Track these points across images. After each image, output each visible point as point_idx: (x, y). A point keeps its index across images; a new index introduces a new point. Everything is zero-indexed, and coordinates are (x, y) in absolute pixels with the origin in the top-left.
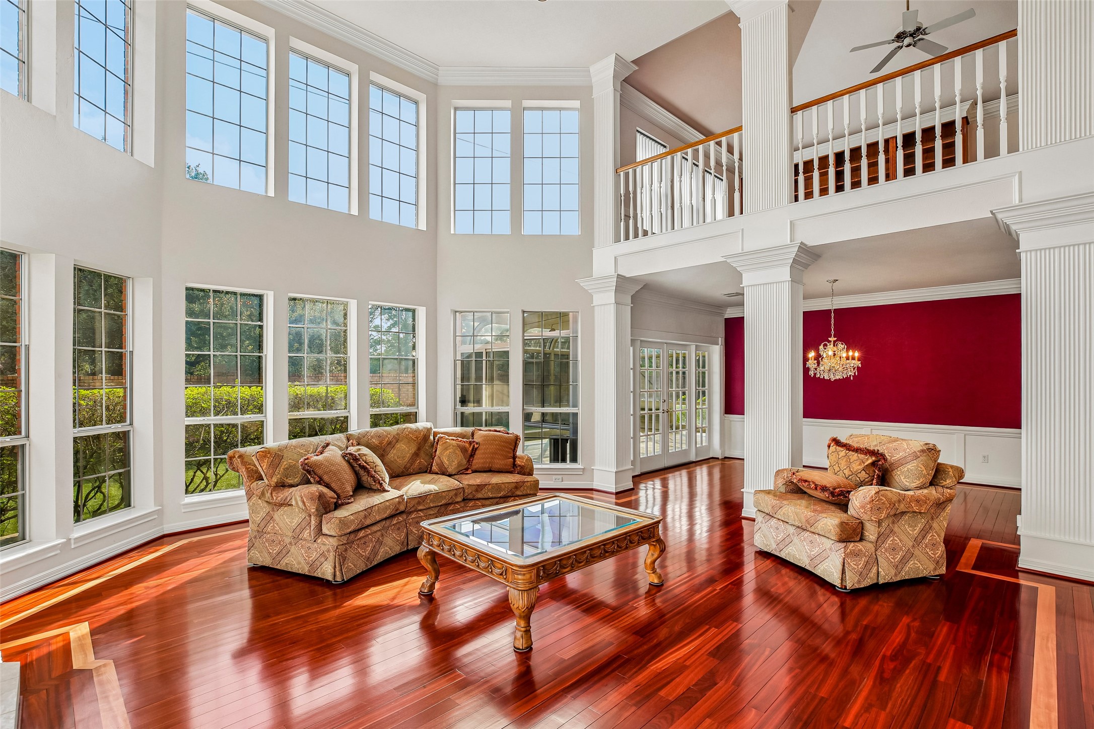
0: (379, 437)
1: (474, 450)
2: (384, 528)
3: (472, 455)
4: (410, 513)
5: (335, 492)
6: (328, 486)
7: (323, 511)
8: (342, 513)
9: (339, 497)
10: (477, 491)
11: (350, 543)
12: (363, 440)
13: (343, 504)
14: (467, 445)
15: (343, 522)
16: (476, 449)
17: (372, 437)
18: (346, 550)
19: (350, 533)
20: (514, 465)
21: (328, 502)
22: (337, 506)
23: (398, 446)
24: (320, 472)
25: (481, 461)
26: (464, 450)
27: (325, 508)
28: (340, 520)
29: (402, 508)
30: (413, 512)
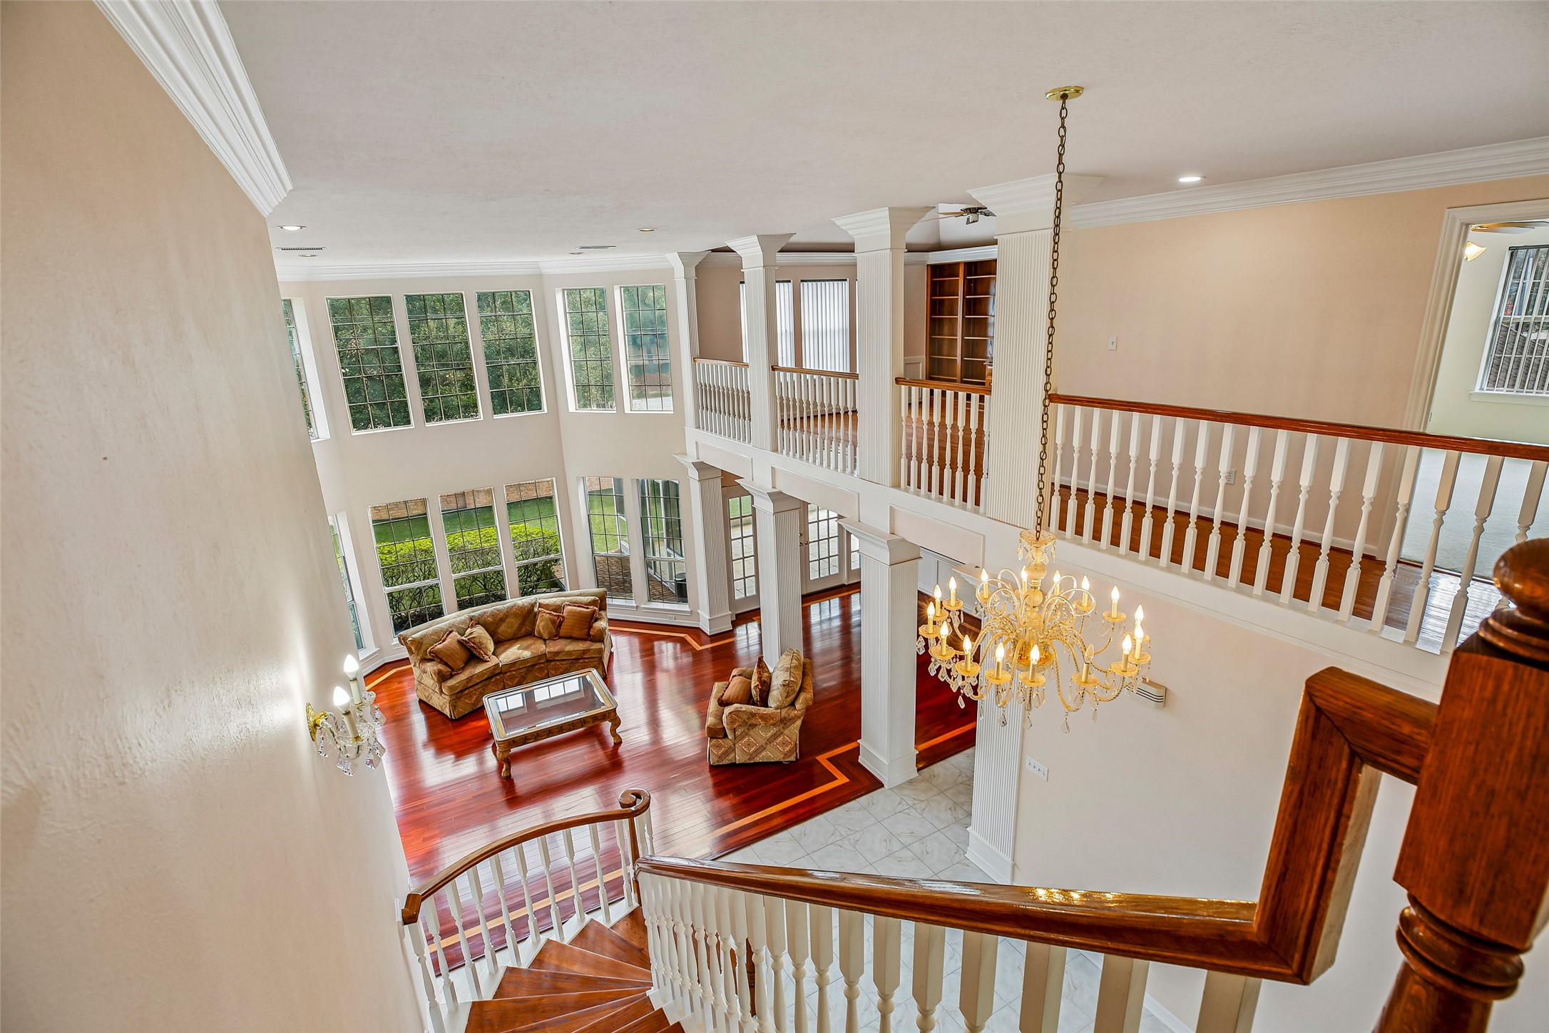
0: (493, 616)
1: (561, 623)
2: (484, 685)
3: (560, 626)
4: (506, 673)
5: (449, 667)
6: (446, 664)
7: (441, 680)
8: (452, 682)
9: (452, 669)
10: (555, 656)
11: (459, 698)
12: (481, 621)
13: (455, 675)
14: (556, 618)
15: (451, 688)
16: (562, 621)
17: (488, 617)
18: (456, 702)
19: (458, 693)
20: (589, 634)
21: (444, 676)
22: (451, 676)
23: (507, 620)
24: (440, 656)
25: (565, 631)
26: (553, 622)
27: (443, 679)
28: (449, 687)
29: (497, 672)
30: (507, 672)
